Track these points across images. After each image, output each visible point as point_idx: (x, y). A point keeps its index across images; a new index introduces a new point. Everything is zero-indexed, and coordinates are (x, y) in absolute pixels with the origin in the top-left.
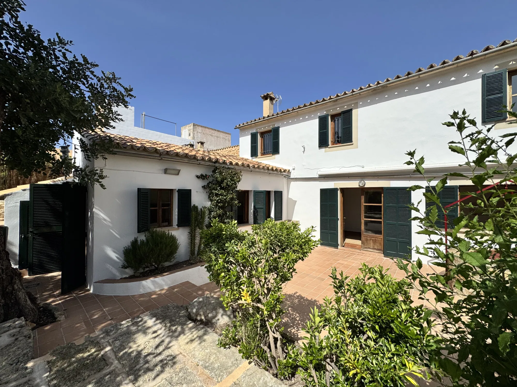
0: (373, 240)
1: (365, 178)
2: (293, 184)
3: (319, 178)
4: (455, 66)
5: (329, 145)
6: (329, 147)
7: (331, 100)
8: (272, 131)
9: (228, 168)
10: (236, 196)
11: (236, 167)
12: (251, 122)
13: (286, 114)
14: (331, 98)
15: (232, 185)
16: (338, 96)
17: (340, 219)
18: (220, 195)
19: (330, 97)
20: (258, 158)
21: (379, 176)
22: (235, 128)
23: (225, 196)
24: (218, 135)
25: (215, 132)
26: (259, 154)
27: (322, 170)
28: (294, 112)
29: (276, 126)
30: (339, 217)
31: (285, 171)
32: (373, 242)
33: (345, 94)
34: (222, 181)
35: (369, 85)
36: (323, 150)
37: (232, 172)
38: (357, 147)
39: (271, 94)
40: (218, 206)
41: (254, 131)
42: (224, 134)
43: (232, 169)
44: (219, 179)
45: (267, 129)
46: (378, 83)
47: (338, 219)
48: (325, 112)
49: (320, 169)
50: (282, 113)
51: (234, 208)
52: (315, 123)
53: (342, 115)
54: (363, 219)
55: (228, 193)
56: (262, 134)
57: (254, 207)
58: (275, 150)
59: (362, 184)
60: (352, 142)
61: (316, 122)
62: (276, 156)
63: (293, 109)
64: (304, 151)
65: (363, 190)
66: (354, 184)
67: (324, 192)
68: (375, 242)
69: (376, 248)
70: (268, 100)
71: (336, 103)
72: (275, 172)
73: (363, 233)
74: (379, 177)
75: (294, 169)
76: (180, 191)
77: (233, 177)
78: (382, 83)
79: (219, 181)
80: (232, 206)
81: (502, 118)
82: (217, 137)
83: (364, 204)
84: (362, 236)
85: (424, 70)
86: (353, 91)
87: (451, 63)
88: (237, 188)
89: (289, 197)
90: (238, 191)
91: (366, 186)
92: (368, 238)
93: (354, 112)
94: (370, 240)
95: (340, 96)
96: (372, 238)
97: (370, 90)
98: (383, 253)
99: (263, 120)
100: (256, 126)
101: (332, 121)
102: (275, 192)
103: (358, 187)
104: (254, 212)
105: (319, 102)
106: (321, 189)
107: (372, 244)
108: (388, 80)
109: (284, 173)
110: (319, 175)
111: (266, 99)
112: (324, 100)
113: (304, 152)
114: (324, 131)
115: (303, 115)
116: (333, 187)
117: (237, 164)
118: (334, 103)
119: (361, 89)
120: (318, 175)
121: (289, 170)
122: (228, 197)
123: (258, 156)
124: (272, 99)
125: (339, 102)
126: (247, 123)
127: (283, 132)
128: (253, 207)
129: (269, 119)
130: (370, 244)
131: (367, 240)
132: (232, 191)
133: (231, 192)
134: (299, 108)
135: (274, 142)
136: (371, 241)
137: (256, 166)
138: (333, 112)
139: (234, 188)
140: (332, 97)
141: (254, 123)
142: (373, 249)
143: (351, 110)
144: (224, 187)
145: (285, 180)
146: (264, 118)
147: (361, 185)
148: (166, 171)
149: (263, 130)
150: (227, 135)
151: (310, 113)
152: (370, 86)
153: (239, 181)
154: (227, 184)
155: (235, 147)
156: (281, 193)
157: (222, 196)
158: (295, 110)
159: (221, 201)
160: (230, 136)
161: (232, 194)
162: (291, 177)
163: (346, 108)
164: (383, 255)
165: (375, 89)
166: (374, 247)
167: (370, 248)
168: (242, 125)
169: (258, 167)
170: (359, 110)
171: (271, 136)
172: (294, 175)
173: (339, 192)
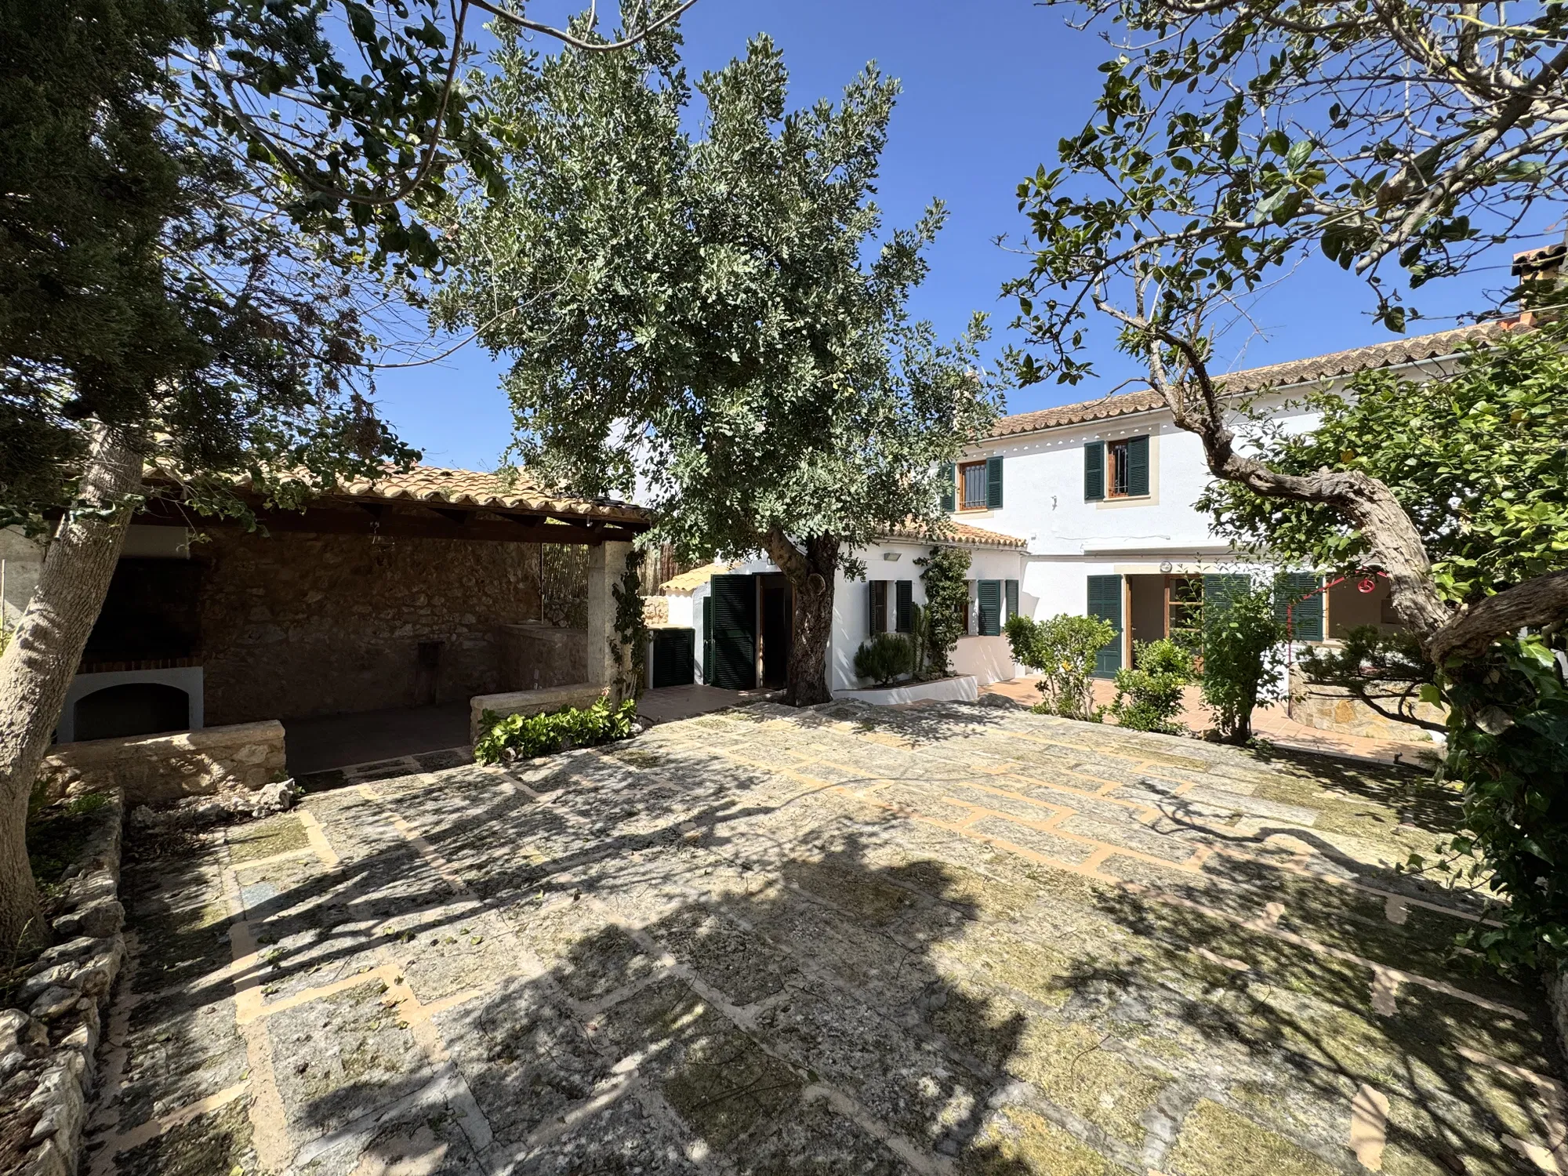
1: (1170, 558)
2: (1032, 566)
3: (1085, 556)
6: (1104, 499)
7: (1108, 419)
8: (987, 464)
9: (952, 547)
11: (961, 546)
13: (1019, 436)
14: (1109, 416)
16: (1122, 413)
17: (1125, 630)
18: (948, 588)
19: (1108, 412)
20: (956, 514)
21: (1197, 555)
26: (957, 506)
27: (1090, 541)
28: (1037, 434)
29: (996, 454)
30: (1124, 626)
31: (1017, 542)
33: (1136, 410)
36: (1093, 505)
37: (959, 554)
38: (1157, 504)
40: (945, 604)
43: (957, 547)
44: (946, 565)
45: (975, 458)
47: (1121, 630)
48: (1098, 437)
49: (1086, 540)
50: (1010, 434)
52: (1079, 455)
53: (1129, 444)
54: (1167, 628)
55: (957, 585)
56: (964, 467)
57: (979, 607)
58: (995, 499)
59: (1167, 568)
60: (1148, 493)
61: (1080, 453)
62: (996, 512)
63: (1035, 429)
64: (1055, 505)
65: (1167, 579)
66: (1152, 568)
67: (1095, 583)
71: (1119, 423)
72: (1008, 548)
74: (1197, 557)
75: (1034, 539)
76: (899, 583)
77: (962, 562)
79: (944, 569)
83: (1169, 603)
86: (1151, 408)
91: (1172, 572)
93: (1151, 440)
95: (1127, 414)
101: (1110, 453)
102: (1005, 581)
103: (1159, 573)
104: (979, 615)
105: (1086, 421)
106: (1088, 577)
109: (1017, 546)
110: (1086, 551)
112: (1096, 417)
113: (1054, 507)
114: (1096, 470)
116: (1113, 573)
117: (960, 540)
118: (1114, 424)
120: (1083, 551)
121: (1024, 541)
123: (954, 510)
125: (1124, 422)
127: (1009, 467)
129: (982, 442)
133: (961, 584)
134: (1047, 426)
135: (990, 485)
138: (1111, 437)
143: (1147, 436)
144: (952, 576)
145: (1018, 559)
147: (1164, 570)
148: (886, 557)
149: (966, 460)
151: (1067, 437)
156: (1016, 583)
157: (950, 589)
158: (1038, 429)
159: (949, 597)
162: (1029, 553)
163: (1137, 433)
169: (986, 542)
170: (1162, 437)
171: (985, 472)
172: (1033, 548)
173: (1123, 582)
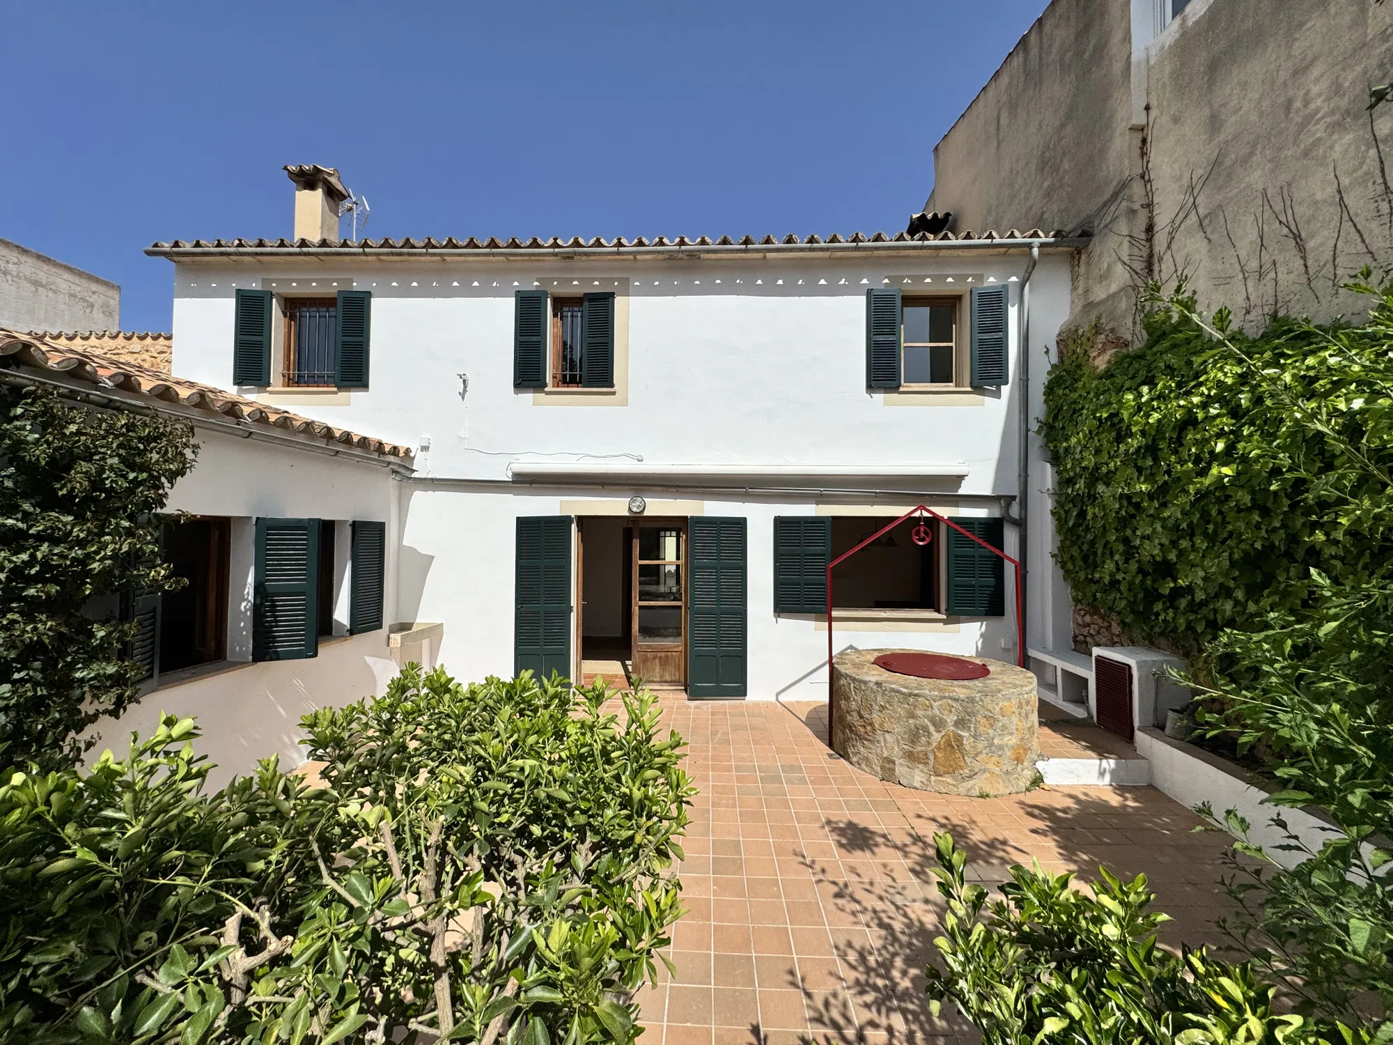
0: (660, 658)
1: (643, 490)
2: (420, 499)
3: (513, 482)
4: (827, 254)
5: (546, 385)
6: (546, 389)
7: (557, 250)
8: (340, 303)
9: (109, 405)
10: (156, 542)
11: (161, 406)
12: (240, 245)
13: (401, 254)
14: (555, 245)
15: (131, 492)
16: (577, 244)
17: (575, 609)
18: (40, 538)
19: (555, 239)
20: (271, 393)
21: (679, 487)
22: (148, 253)
23: (82, 543)
24: (42, 276)
25: (23, 258)
26: (276, 377)
27: (523, 459)
28: (434, 255)
29: (355, 285)
30: (573, 603)
31: (395, 451)
32: (661, 665)
33: (598, 244)
34: (61, 464)
35: (661, 239)
36: (528, 397)
37: (130, 427)
38: (625, 403)
39: (330, 175)
40: (21, 599)
41: (255, 286)
42: (85, 283)
43: (135, 410)
44: (41, 454)
45: (314, 288)
46: (682, 243)
47: (570, 609)
48: (536, 283)
49: (516, 457)
50: (381, 247)
51: (140, 602)
52: (503, 311)
53: (586, 304)
54: (636, 603)
55: (102, 527)
56: (293, 306)
57: (259, 588)
58: (351, 373)
59: (639, 506)
60: (612, 386)
61: (508, 305)
62: (356, 396)
63: (429, 245)
64: (465, 390)
65: (638, 524)
66: (615, 506)
67: (527, 528)
68: (665, 662)
69: (668, 679)
70: (318, 195)
71: (569, 262)
72: (358, 451)
73: (636, 642)
74: (680, 490)
75: (425, 448)
77: (142, 453)
78: (692, 245)
79: (34, 465)
80: (127, 595)
81: (894, 384)
82: (37, 283)
83: (638, 562)
84: (634, 652)
85: (777, 244)
86: (620, 244)
87: (822, 245)
88: (163, 505)
89: (405, 543)
90: (173, 520)
91: (646, 514)
92: (649, 655)
93: (619, 302)
94: (655, 658)
95: (583, 247)
96: (659, 654)
97: (659, 252)
98: (686, 690)
99: (298, 250)
100: (263, 268)
101: (555, 315)
102: (354, 525)
103: (627, 514)
104: (257, 608)
105: (518, 246)
106: (518, 519)
107: (658, 669)
108: (703, 242)
109: (391, 458)
110: (515, 475)
111: (311, 186)
112: (535, 244)
113: (463, 395)
114: (534, 339)
115: (467, 274)
116: (558, 514)
117: (165, 393)
118: (563, 263)
119: (641, 244)
120: (510, 474)
121: (408, 451)
122: (104, 546)
123: (269, 384)
124: (333, 195)
125: (578, 262)
126: (219, 245)
127: (381, 309)
128: (249, 590)
129: (326, 254)
130: (654, 670)
131: (645, 660)
132: (131, 518)
133: (126, 524)
134: (451, 244)
135: (344, 344)
136: (657, 661)
137: (273, 418)
138: (558, 288)
139: (147, 505)
140: (559, 242)
141: (257, 254)
142: (660, 682)
143: (612, 295)
144: (71, 495)
145: (391, 483)
146: (303, 243)
147: (635, 509)
149: (295, 289)
150: (94, 287)
151: (488, 273)
152: (661, 243)
153: (181, 472)
154: (96, 483)
155: (142, 338)
156: (378, 530)
157: (55, 542)
158: (434, 247)
159: (48, 572)
160: (116, 294)
161: (130, 533)
162: (415, 475)
163: (596, 286)
164: (684, 695)
165: (671, 256)
166: (661, 677)
167: (653, 682)
168: (188, 247)
169: (285, 424)
170: (633, 300)
171: (332, 321)
172: (424, 467)
173: (574, 527)
